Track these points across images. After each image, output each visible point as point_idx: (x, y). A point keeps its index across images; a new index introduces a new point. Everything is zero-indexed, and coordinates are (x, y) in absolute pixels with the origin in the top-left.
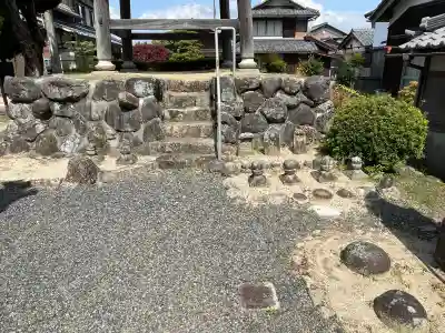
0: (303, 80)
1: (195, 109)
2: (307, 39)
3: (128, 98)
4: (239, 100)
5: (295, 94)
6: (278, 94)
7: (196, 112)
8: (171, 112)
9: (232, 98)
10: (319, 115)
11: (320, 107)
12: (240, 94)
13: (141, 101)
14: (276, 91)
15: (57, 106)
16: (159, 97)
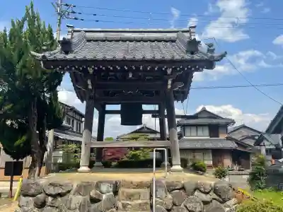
0: (213, 183)
1: (140, 201)
2: (228, 139)
3: (96, 194)
4: (170, 196)
5: (208, 193)
6: (196, 193)
7: (140, 204)
8: (123, 204)
9: (164, 195)
10: (228, 209)
11: (228, 203)
12: (170, 192)
13: (104, 197)
14: (195, 190)
15: (50, 199)
16: (116, 193)
